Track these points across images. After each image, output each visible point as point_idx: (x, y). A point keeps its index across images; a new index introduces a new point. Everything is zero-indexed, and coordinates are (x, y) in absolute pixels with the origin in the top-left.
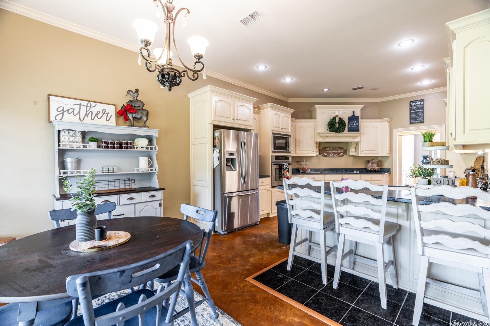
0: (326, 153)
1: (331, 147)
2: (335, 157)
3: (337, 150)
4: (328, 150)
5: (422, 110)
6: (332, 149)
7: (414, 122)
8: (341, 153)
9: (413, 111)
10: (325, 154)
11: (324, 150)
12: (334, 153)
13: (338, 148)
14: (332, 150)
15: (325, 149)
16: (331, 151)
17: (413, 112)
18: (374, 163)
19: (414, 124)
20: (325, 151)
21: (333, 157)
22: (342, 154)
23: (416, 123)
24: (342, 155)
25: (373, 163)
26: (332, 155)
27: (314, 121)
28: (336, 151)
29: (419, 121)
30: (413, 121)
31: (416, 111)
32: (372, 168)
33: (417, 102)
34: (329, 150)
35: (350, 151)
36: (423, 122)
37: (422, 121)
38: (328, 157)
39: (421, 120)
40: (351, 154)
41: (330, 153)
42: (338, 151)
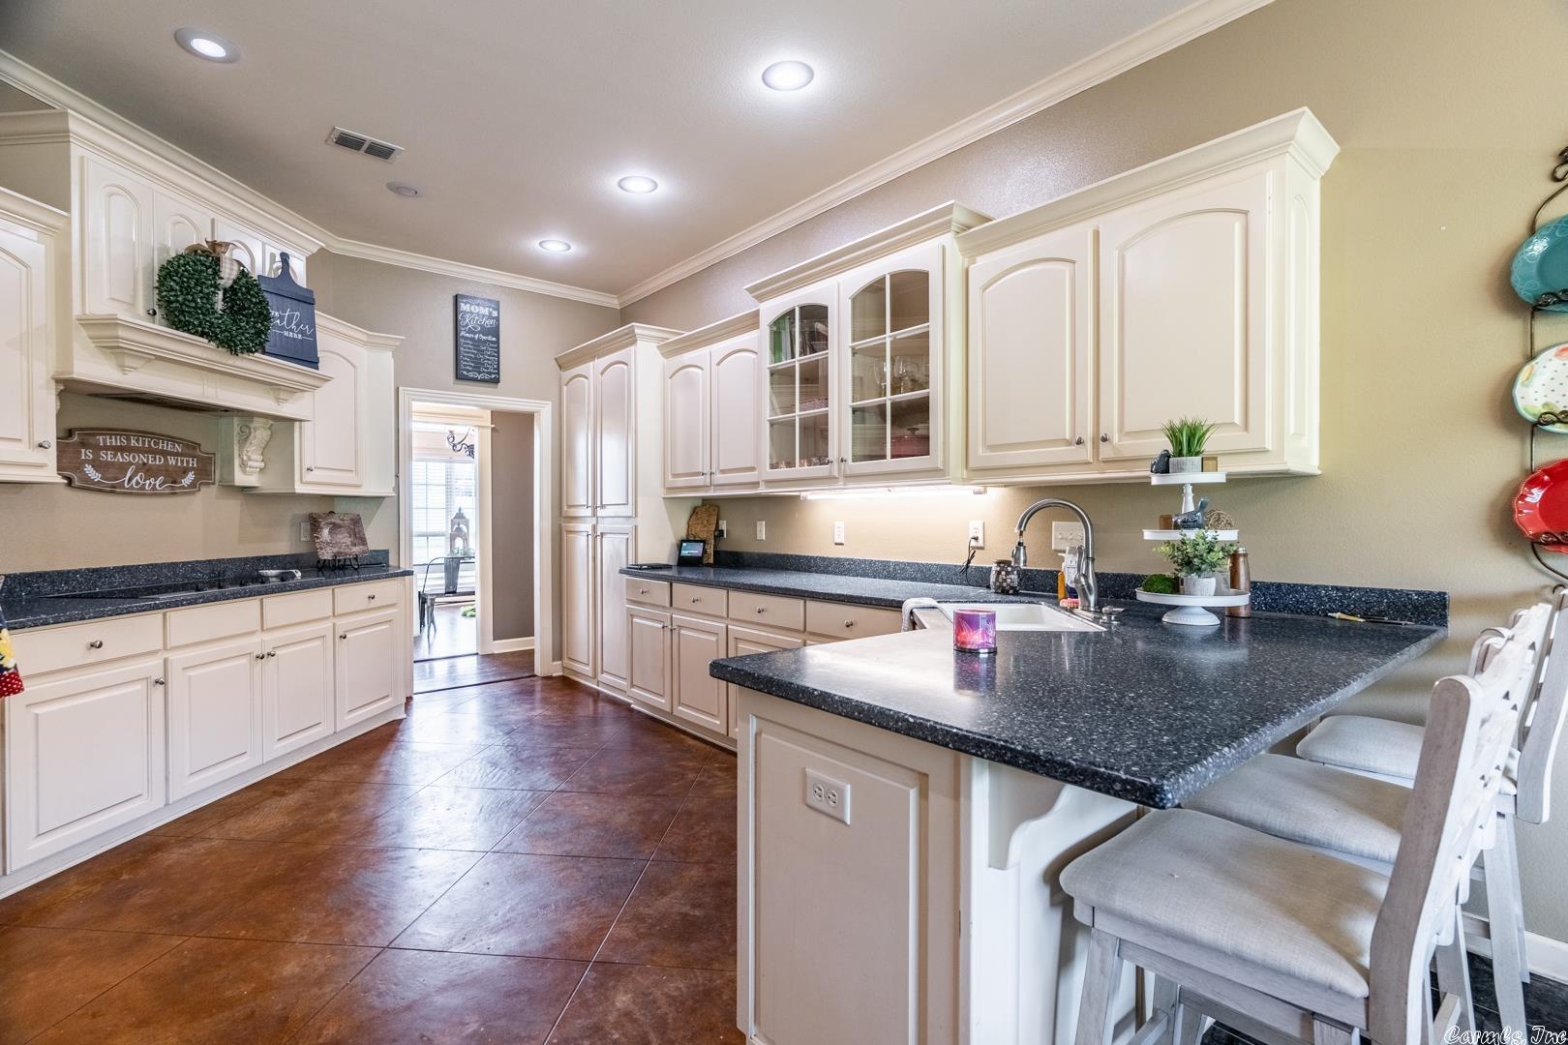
0: (98, 465)
1: (126, 432)
2: (154, 494)
3: (165, 453)
4: (106, 448)
5: (494, 339)
6: (133, 442)
7: (471, 374)
8: (185, 472)
9: (467, 335)
10: (89, 469)
11: (83, 445)
12: (149, 471)
13: (172, 439)
14: (138, 451)
15: (91, 440)
16: (128, 458)
17: (467, 338)
18: (340, 526)
19: (472, 383)
20: (86, 454)
21: (141, 493)
22: (191, 476)
23: (475, 380)
24: (193, 485)
25: (335, 527)
26: (133, 479)
27: (52, 221)
28: (159, 461)
29: (487, 376)
30: (468, 371)
31: (477, 336)
32: (335, 550)
33: (478, 305)
34: (117, 449)
35: (237, 462)
36: (496, 381)
37: (493, 376)
38: (112, 491)
39: (490, 374)
40: (241, 479)
41: (124, 468)
42: (172, 461)
